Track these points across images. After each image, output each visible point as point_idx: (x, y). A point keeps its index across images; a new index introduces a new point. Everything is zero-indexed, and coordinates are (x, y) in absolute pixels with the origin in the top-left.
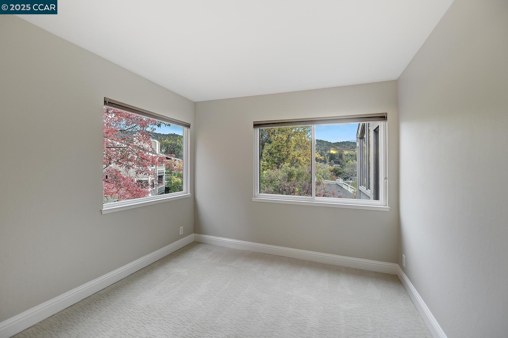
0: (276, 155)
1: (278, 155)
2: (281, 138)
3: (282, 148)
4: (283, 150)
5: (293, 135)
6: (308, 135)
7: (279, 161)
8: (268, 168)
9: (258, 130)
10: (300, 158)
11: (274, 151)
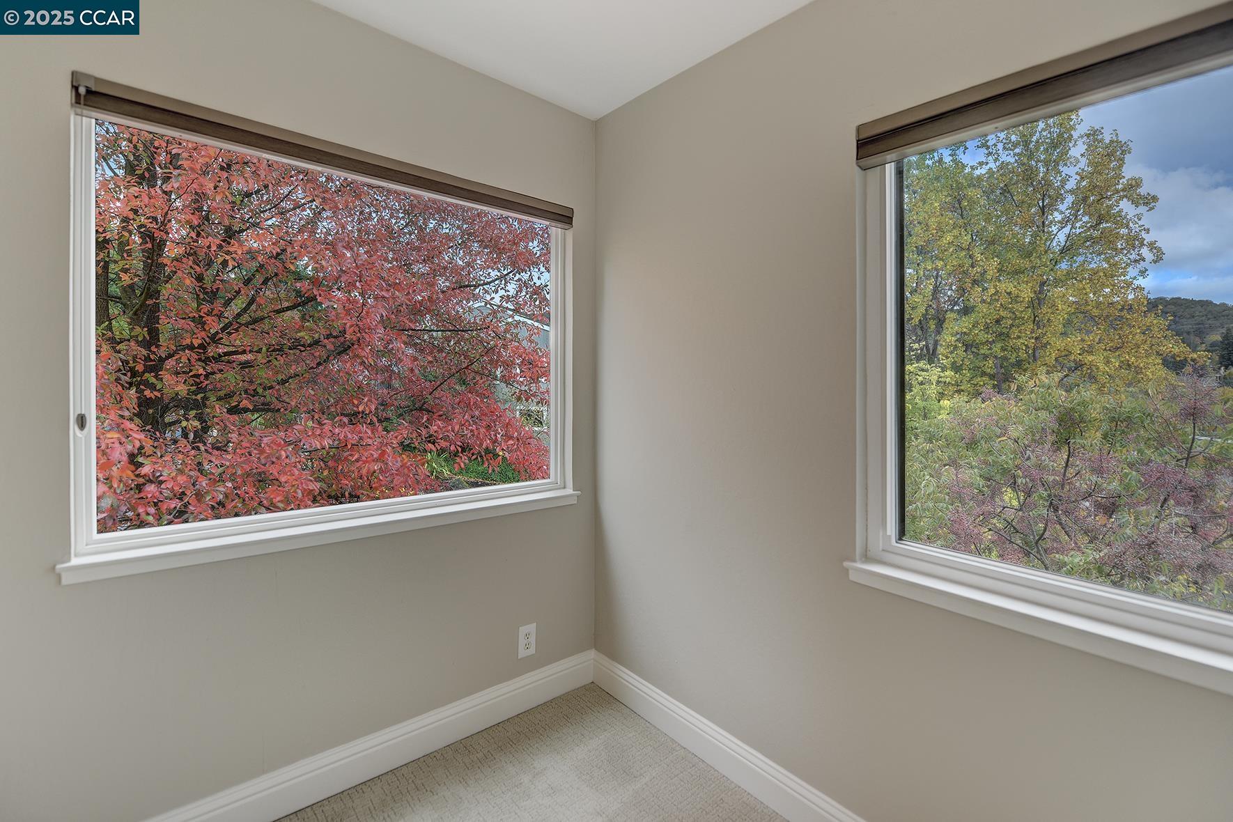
0: (990, 349)
1: (997, 348)
2: (1009, 294)
3: (1012, 326)
4: (1020, 332)
5: (1057, 282)
6: (1128, 277)
7: (1001, 367)
8: (959, 392)
9: (890, 169)
10: (1093, 358)
11: (983, 337)
